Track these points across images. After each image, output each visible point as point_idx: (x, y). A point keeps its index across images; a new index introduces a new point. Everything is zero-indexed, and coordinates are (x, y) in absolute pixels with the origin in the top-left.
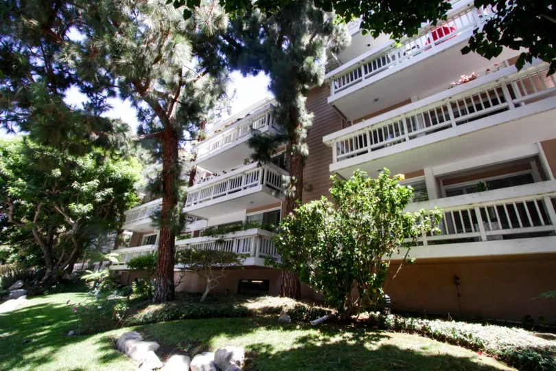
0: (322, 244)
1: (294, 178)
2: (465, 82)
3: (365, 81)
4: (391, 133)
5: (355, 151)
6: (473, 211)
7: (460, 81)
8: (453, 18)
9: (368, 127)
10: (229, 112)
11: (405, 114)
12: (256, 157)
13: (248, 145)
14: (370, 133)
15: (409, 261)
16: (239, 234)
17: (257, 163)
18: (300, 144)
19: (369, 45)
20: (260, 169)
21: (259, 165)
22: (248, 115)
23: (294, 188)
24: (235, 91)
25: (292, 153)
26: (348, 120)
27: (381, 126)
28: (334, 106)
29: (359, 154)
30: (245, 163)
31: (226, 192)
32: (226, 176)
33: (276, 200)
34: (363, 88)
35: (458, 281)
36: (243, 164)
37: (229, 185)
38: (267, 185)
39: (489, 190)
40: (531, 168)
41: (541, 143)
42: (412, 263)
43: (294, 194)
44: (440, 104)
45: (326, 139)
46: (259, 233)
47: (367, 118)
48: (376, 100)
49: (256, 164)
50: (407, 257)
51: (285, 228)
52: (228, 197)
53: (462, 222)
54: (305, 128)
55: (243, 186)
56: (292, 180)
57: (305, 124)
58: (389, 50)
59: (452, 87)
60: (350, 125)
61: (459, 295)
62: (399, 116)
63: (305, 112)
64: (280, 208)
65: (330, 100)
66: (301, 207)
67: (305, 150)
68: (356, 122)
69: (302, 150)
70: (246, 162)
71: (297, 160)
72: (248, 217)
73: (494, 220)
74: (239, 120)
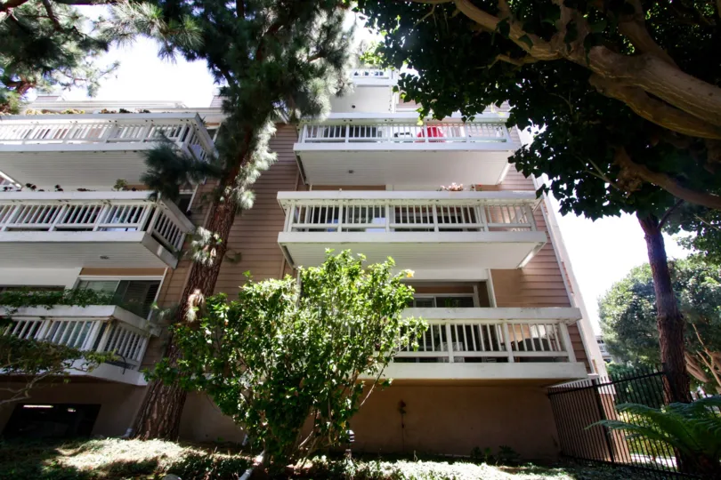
0: (280, 349)
1: (216, 236)
2: (453, 190)
3: (348, 145)
4: (364, 216)
5: (306, 225)
6: (443, 328)
7: (450, 187)
8: (447, 124)
9: (344, 200)
10: (91, 91)
11: (391, 200)
12: (151, 183)
13: (146, 158)
14: (344, 209)
15: (386, 382)
16: (61, 311)
17: (151, 192)
18: (243, 188)
19: (354, 107)
20: (150, 204)
21: (153, 197)
22: (147, 112)
23: (214, 252)
24: (116, 65)
25: (222, 199)
26: (307, 182)
27: (360, 204)
28: (299, 157)
29: (311, 230)
30: (117, 187)
31: (51, 226)
32: (59, 195)
33: (159, 264)
34: (344, 151)
35: (404, 408)
36: (112, 187)
37: (62, 214)
38: (153, 236)
39: (438, 306)
40: (473, 292)
41: (492, 270)
42: (389, 385)
43: (211, 261)
44: (426, 204)
45: (282, 196)
46: (117, 316)
47: (346, 188)
48: (351, 172)
49: (145, 194)
50: (382, 377)
51: (222, 316)
52: (52, 236)
53: (432, 338)
54: (259, 170)
55: (96, 225)
56: (212, 239)
57: (259, 164)
58: (382, 124)
59: (441, 190)
60: (308, 190)
61: (403, 426)
62: (384, 200)
63: (267, 148)
64: (162, 278)
65: (297, 147)
66: (255, 286)
67: (248, 199)
68: (316, 188)
69: (244, 198)
70: (121, 185)
71: (227, 211)
72: (81, 282)
73: (461, 340)
74: (123, 111)
